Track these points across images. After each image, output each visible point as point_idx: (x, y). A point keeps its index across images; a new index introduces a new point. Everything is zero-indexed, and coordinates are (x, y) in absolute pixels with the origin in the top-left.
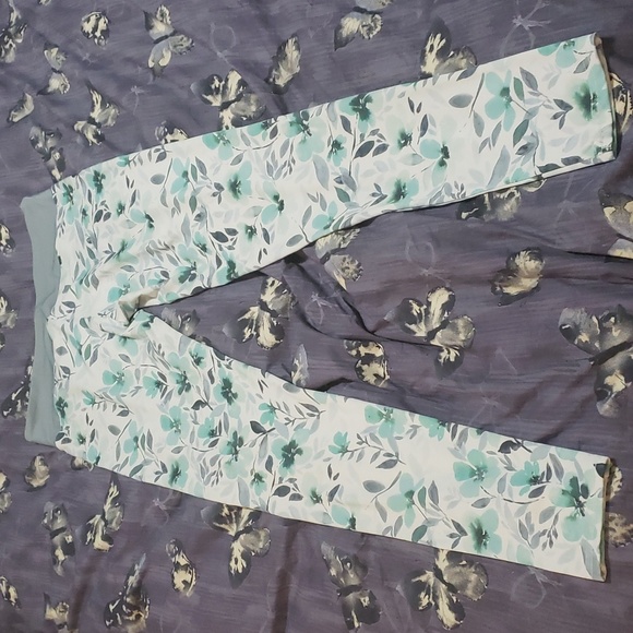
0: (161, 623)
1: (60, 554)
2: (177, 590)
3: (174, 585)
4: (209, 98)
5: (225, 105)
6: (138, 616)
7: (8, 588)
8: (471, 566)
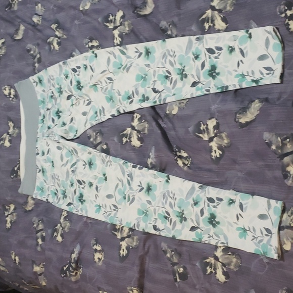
0: (88, 277)
1: (40, 241)
2: (95, 262)
3: (94, 259)
4: (108, 24)
5: (115, 28)
6: (76, 273)
7: (15, 256)
8: (233, 255)
